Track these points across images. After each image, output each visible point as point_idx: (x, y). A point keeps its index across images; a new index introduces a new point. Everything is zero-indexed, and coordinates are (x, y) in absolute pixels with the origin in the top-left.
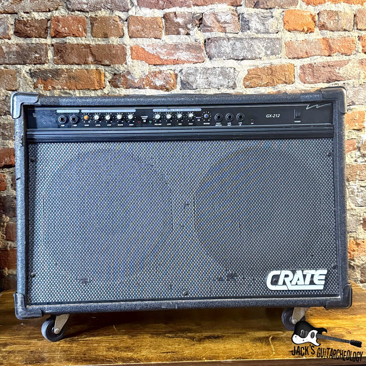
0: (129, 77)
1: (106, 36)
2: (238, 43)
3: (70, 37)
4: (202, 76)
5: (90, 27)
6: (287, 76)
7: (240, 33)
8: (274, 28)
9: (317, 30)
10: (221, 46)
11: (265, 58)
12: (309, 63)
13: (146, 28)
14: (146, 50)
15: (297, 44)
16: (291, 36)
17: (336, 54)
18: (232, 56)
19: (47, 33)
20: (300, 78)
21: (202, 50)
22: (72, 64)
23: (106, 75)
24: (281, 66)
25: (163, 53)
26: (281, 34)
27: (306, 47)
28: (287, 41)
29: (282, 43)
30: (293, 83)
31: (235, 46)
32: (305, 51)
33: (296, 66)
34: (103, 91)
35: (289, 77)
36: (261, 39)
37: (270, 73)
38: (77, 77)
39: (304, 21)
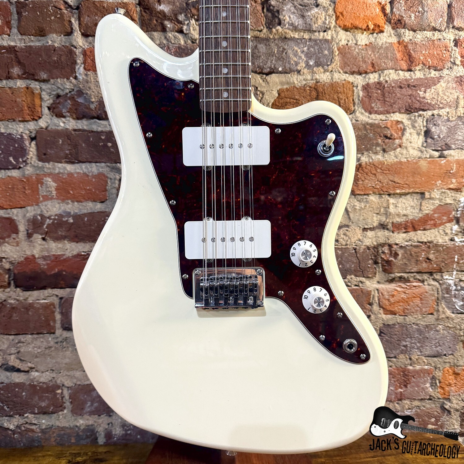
0: (80, 100)
1: (42, 33)
2: (262, 45)
5: (16, 18)
6: (342, 101)
7: (265, 30)
8: (320, 22)
9: (388, 28)
11: (306, 71)
12: (376, 80)
15: (357, 50)
16: (347, 38)
17: (420, 67)
20: (363, 105)
23: (43, 96)
24: (332, 84)
26: (331, 33)
27: (372, 56)
28: (340, 45)
29: (333, 47)
30: (352, 112)
31: (257, 51)
32: (370, 62)
33: (355, 85)
34: (37, 123)
35: (345, 102)
36: (298, 41)
37: (315, 96)
39: (368, 13)
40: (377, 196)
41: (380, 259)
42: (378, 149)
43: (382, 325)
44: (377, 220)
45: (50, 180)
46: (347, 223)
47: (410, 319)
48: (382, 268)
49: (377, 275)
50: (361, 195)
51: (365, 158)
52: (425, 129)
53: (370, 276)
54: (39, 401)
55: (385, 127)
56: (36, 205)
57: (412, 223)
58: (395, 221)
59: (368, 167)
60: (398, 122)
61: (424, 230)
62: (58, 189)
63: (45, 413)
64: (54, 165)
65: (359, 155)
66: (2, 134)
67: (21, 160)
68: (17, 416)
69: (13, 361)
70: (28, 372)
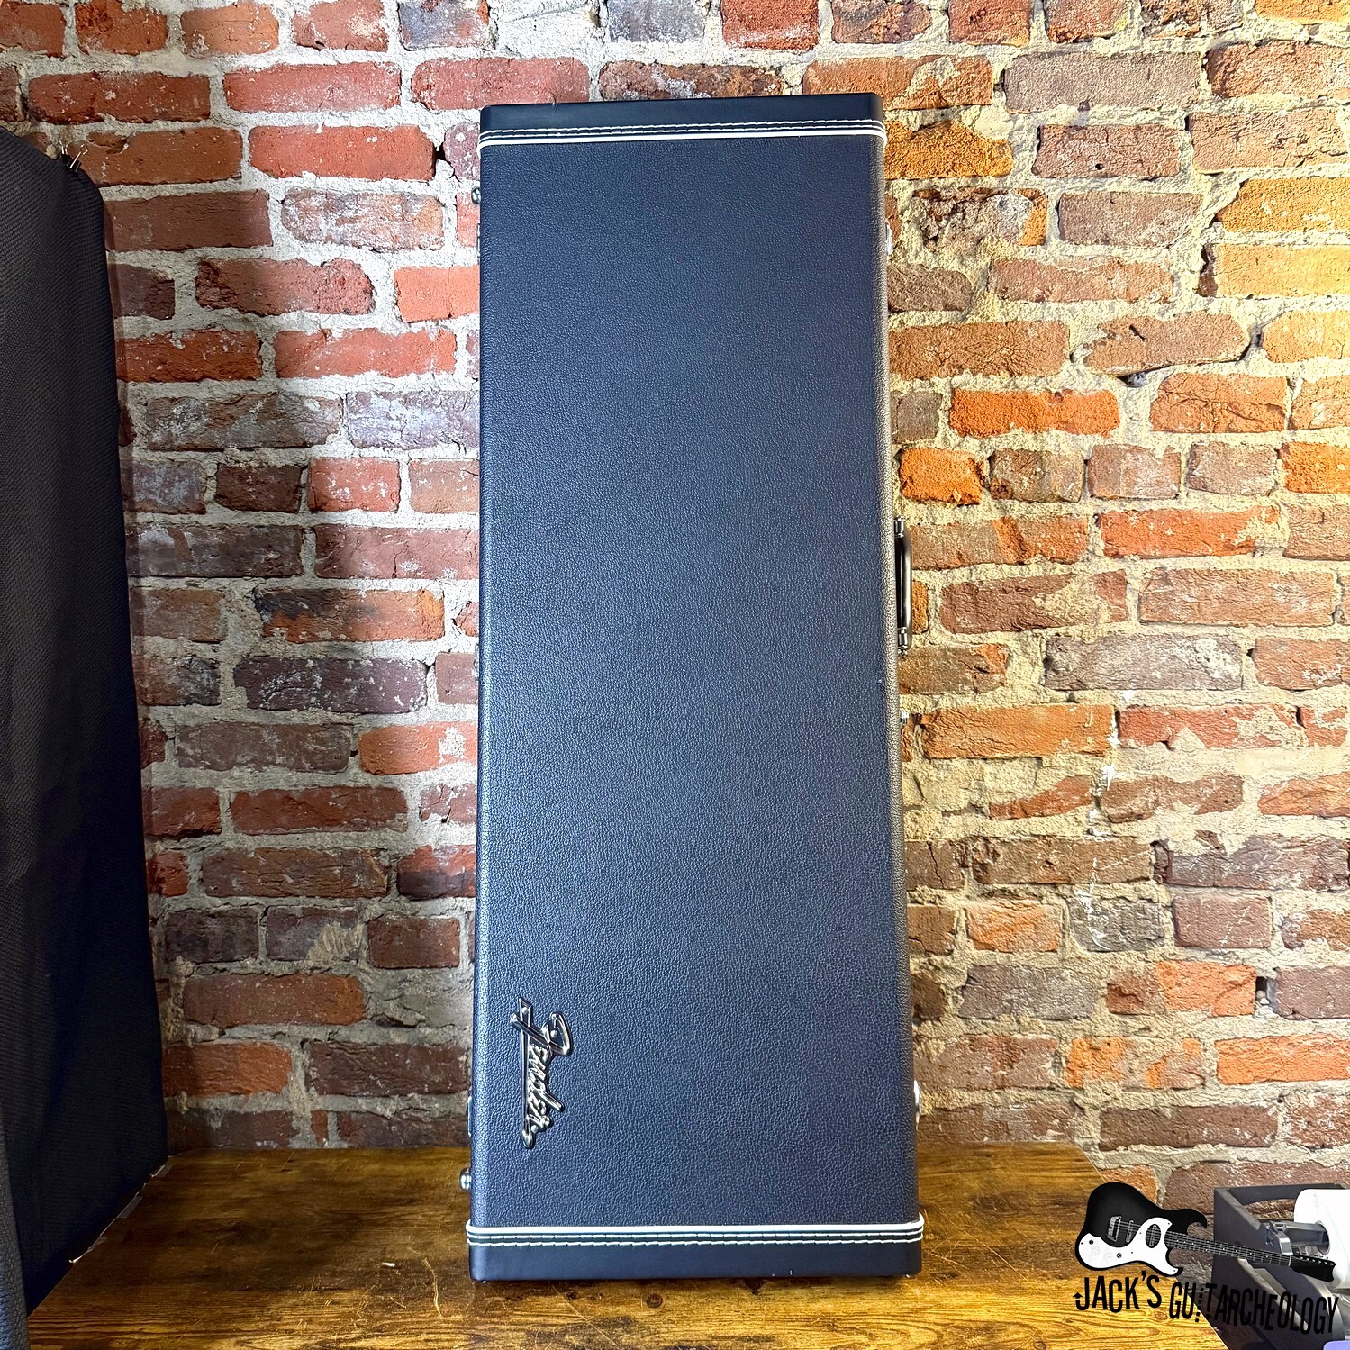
1: (445, 509)
3: (354, 512)
9: (985, 498)
12: (965, 580)
15: (934, 534)
17: (1037, 558)
19: (300, 499)
20: (942, 619)
22: (363, 578)
23: (446, 604)
27: (959, 542)
28: (910, 525)
32: (955, 552)
34: (437, 644)
38: (373, 610)
39: (952, 477)
40: (966, 762)
41: (970, 860)
42: (966, 688)
43: (971, 967)
44: (966, 799)
45: (456, 731)
46: (917, 803)
47: (1017, 958)
48: (974, 875)
49: (965, 887)
50: (939, 759)
51: (946, 701)
52: (1044, 656)
53: (955, 887)
54: (432, 1073)
55: (977, 655)
56: (433, 769)
57: (1022, 805)
58: (993, 802)
59: (950, 715)
60: (998, 646)
61: (1042, 815)
62: (468, 745)
63: (439, 1091)
64: (462, 707)
65: (937, 697)
66: (384, 661)
67: (412, 700)
68: (396, 1097)
69: (392, 1010)
70: (414, 1027)
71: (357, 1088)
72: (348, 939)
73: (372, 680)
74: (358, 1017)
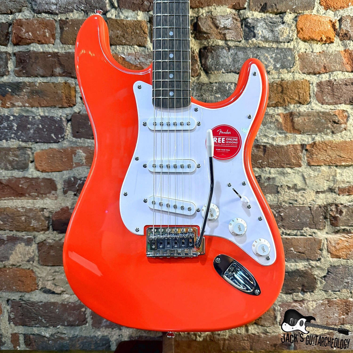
2: (241, 52)
3: (34, 44)
4: (195, 93)
5: (59, 32)
6: (301, 95)
7: (243, 41)
8: (285, 35)
9: (337, 40)
10: (220, 56)
11: (274, 72)
12: (327, 79)
13: (127, 33)
14: (127, 60)
15: (313, 56)
16: (305, 47)
18: (232, 69)
19: (8, 40)
20: (317, 98)
21: (196, 60)
22: (37, 76)
23: (77, 89)
24: (294, 82)
25: (148, 64)
26: (293, 44)
27: (324, 61)
28: (300, 53)
29: (295, 54)
30: (308, 103)
31: (237, 56)
32: (322, 66)
33: (311, 83)
34: (72, 109)
35: (303, 95)
36: (269, 49)
37: (280, 91)
38: (41, 92)
39: (322, 28)
40: (327, 167)
41: (328, 215)
42: (328, 131)
43: (329, 266)
44: (327, 185)
45: (81, 151)
46: (304, 187)
47: (351, 262)
48: (330, 222)
49: (326, 228)
50: (315, 166)
51: (319, 137)
53: (321, 228)
54: (68, 316)
55: (334, 115)
56: (71, 170)
58: (340, 186)
59: (320, 144)
60: (343, 111)
62: (87, 158)
63: (72, 326)
64: (84, 140)
65: (314, 136)
66: (46, 117)
67: (60, 136)
68: (52, 327)
69: (49, 286)
70: (60, 294)
71: (33, 323)
72: (28, 251)
73: (40, 126)
74: (33, 289)
